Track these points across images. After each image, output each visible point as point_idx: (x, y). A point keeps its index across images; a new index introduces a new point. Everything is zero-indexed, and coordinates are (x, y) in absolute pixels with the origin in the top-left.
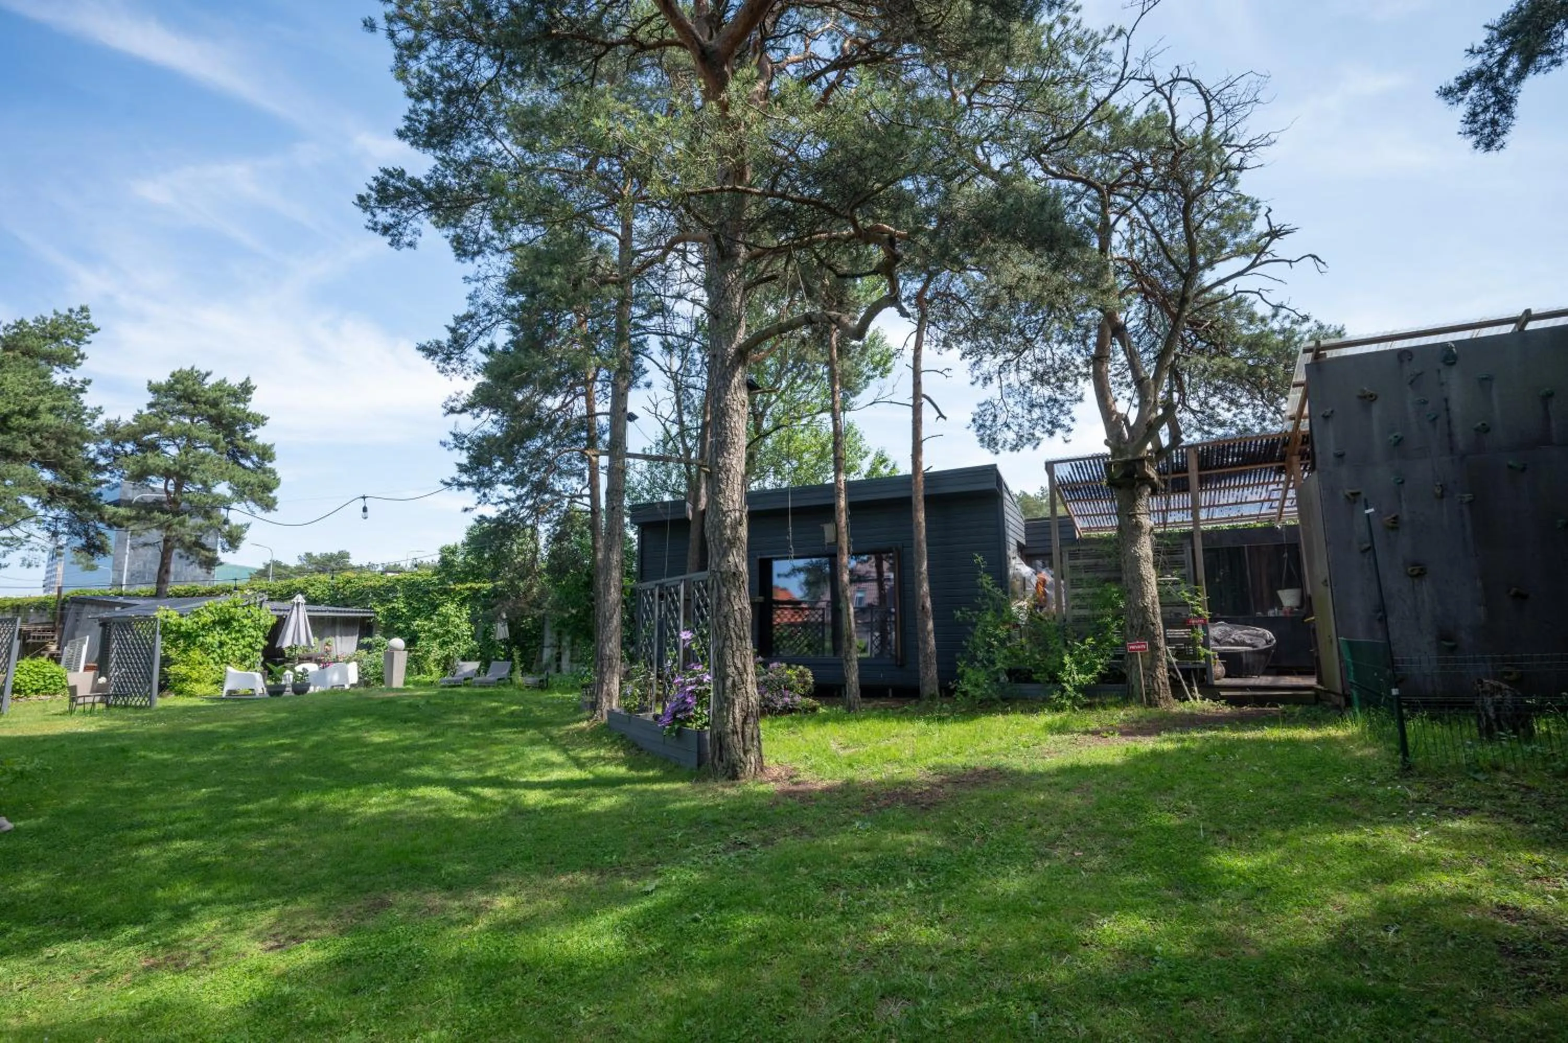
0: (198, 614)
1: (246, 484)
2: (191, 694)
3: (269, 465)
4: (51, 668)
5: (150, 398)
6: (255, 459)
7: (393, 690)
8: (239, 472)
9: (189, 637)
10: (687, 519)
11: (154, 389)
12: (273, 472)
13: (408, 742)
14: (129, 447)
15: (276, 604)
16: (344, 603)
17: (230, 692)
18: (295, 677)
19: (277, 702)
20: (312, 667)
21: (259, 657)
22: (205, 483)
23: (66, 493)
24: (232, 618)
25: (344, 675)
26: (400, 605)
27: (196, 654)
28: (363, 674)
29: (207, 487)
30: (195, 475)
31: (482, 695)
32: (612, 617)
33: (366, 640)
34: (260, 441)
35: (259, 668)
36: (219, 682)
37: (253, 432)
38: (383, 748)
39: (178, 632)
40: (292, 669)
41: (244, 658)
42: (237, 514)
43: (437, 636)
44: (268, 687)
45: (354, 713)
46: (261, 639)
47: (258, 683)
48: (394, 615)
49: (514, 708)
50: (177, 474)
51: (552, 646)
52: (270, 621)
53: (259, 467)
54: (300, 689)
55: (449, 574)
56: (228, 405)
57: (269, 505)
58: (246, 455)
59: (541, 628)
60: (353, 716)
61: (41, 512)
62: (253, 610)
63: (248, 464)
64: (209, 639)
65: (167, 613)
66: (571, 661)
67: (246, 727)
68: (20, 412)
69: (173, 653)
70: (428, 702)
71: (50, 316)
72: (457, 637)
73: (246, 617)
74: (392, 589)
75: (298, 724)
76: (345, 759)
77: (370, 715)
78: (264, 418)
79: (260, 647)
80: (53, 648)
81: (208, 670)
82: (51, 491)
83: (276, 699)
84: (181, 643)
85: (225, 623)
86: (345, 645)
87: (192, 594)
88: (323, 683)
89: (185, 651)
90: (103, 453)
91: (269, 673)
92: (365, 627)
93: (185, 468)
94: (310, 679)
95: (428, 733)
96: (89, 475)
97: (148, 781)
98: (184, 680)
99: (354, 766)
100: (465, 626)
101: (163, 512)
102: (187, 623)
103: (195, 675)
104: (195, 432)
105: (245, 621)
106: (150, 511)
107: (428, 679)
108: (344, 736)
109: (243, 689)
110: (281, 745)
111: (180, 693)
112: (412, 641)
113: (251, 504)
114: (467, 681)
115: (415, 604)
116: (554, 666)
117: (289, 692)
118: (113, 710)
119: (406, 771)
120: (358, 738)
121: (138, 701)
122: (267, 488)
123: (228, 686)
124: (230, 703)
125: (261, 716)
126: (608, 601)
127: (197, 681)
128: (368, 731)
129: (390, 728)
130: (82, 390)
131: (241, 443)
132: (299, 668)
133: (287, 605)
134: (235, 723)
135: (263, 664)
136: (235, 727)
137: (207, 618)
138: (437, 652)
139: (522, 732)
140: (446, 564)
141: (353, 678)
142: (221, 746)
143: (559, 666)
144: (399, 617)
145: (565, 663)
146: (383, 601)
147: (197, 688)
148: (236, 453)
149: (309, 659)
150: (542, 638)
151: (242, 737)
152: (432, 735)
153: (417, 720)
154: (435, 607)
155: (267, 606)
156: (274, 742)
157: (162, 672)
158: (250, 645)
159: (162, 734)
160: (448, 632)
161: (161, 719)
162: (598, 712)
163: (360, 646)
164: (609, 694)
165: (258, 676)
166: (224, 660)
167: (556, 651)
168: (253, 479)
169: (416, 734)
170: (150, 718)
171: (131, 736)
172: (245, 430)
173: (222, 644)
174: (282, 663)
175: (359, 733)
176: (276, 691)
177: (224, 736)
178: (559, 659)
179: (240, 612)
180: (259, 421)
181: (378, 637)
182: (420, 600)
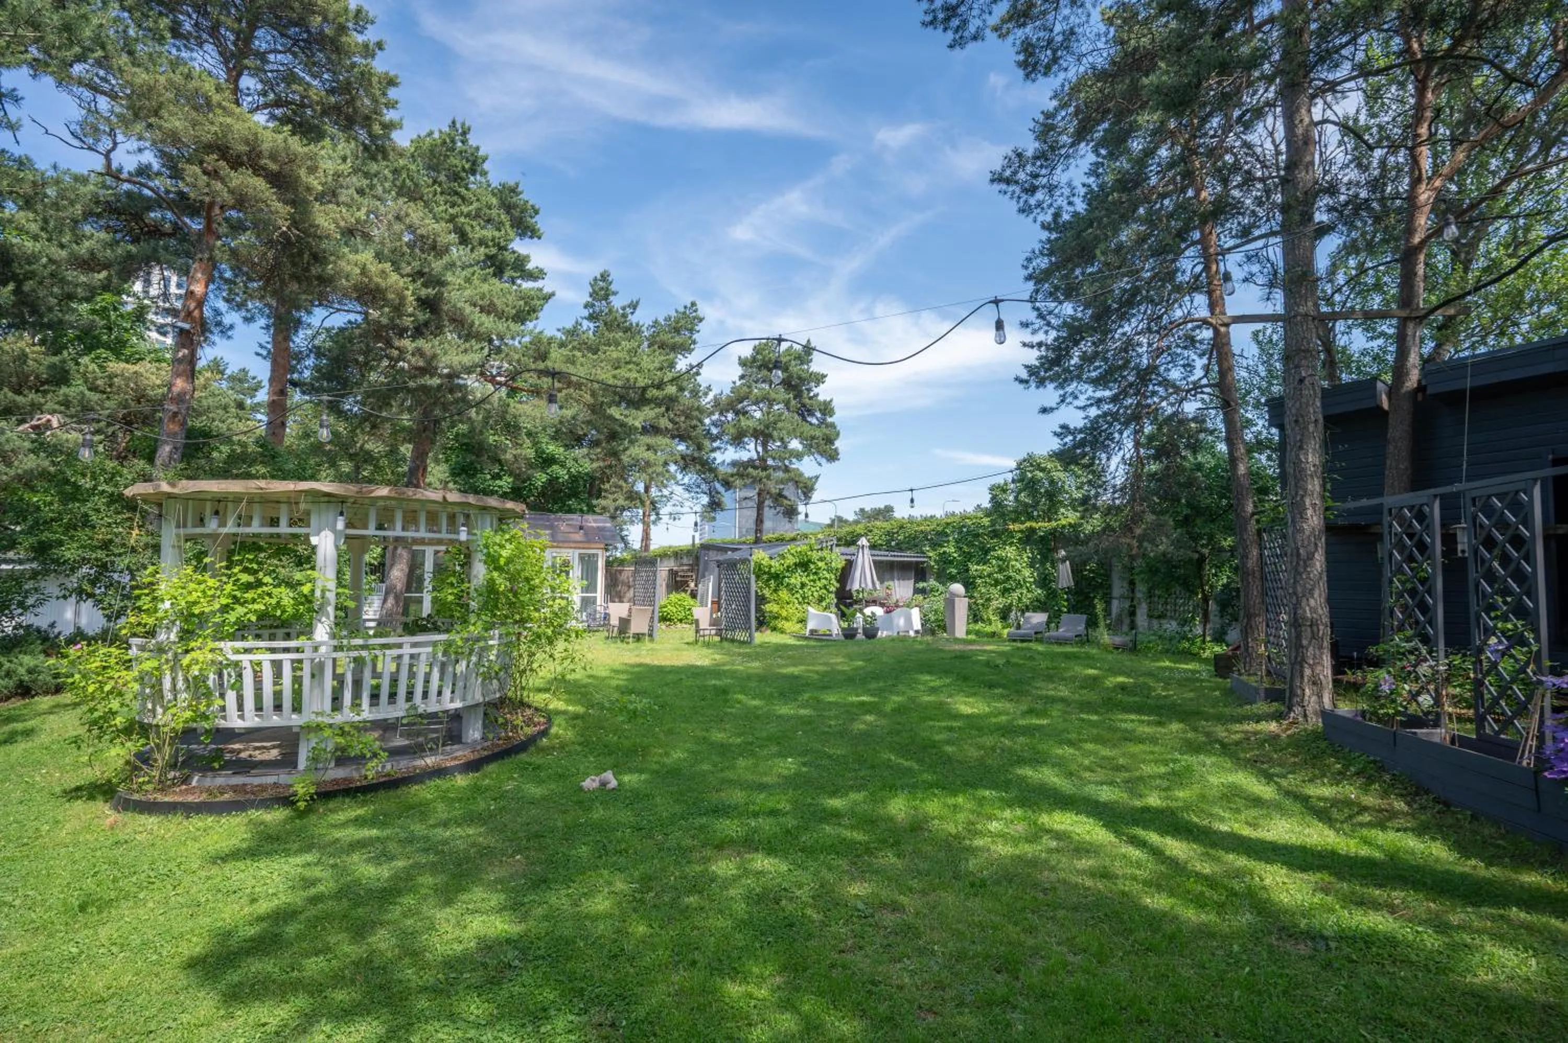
0: (783, 557)
1: (813, 438)
2: (782, 632)
3: (829, 420)
4: (689, 601)
5: (740, 371)
6: (818, 415)
7: (957, 640)
8: (806, 427)
9: (777, 577)
10: (1379, 408)
11: (743, 363)
12: (833, 426)
13: (1004, 718)
14: (730, 416)
15: (843, 549)
16: (899, 548)
17: (813, 632)
18: (865, 621)
19: (852, 647)
20: (879, 611)
21: (832, 599)
22: (782, 440)
23: (694, 459)
24: (810, 561)
25: (909, 620)
26: (950, 549)
27: (784, 594)
28: (925, 621)
29: (785, 445)
30: (775, 433)
31: (1067, 656)
32: (1311, 557)
33: (921, 585)
34: (821, 398)
35: (834, 609)
36: (803, 621)
37: (816, 390)
38: (974, 724)
39: (769, 573)
40: (861, 611)
41: (821, 599)
42: (807, 466)
43: (997, 583)
44: (843, 629)
45: (928, 667)
46: (834, 582)
47: (835, 625)
48: (945, 560)
49: (1121, 679)
50: (762, 433)
51: (1122, 597)
52: (839, 563)
53: (822, 422)
54: (870, 634)
55: (1003, 515)
56: (795, 368)
57: (832, 457)
58: (811, 414)
59: (1108, 576)
60: (930, 673)
61: (679, 476)
62: (825, 553)
63: (814, 421)
64: (793, 581)
65: (760, 556)
66: (1150, 617)
67: (824, 674)
68: (653, 385)
69: (767, 592)
70: (1008, 662)
71: (673, 314)
72: (1019, 585)
73: (821, 559)
74: (943, 534)
75: (876, 677)
76: (937, 738)
77: (946, 672)
78: (824, 376)
79: (832, 589)
80: (692, 585)
81: (792, 610)
82: (683, 457)
83: (849, 642)
84: (772, 583)
85: (804, 565)
86: (902, 589)
87: (781, 541)
88: (890, 628)
89: (775, 591)
90: (714, 424)
91: (842, 616)
92: (919, 572)
93: (767, 427)
94: (878, 624)
95: (1024, 708)
96: (707, 443)
97: (740, 735)
98: (776, 618)
99: (949, 749)
100: (1027, 573)
101: (755, 468)
102: (776, 565)
103: (784, 614)
104: (773, 395)
105: (820, 564)
106: (746, 468)
107: (989, 629)
108: (927, 699)
109: (823, 629)
110: (863, 704)
111: (774, 629)
112: (969, 585)
113: (819, 457)
114: (1038, 636)
115: (966, 549)
116: (1127, 621)
117: (860, 636)
118: (726, 644)
119: (1020, 771)
120: (941, 703)
121: (741, 636)
122: (830, 440)
123: (811, 625)
124: (812, 643)
125: (839, 662)
126: (1302, 530)
127: (786, 619)
128: (950, 696)
129: (974, 694)
130: (698, 374)
131: (807, 401)
132: (868, 611)
133: (852, 549)
134: (817, 668)
135: (837, 606)
136: (817, 672)
137: (790, 560)
138: (998, 602)
139: (1160, 724)
140: (997, 505)
141: (917, 625)
142: (806, 696)
143: (1133, 622)
144: (951, 562)
145: (1141, 618)
146: (934, 545)
147: (787, 626)
148: (805, 411)
149: (874, 602)
150: (1110, 587)
151: (825, 688)
152: (1031, 712)
153: (1004, 686)
154: (986, 552)
155: (837, 550)
156: (855, 699)
157: (758, 610)
158: (825, 587)
159: (758, 675)
160: (1009, 578)
161: (756, 656)
162: (1298, 710)
163: (917, 591)
164: (1315, 683)
165: (833, 617)
166: (805, 600)
167: (1127, 604)
168: (818, 433)
169: (1008, 706)
170: (748, 655)
171: (733, 674)
172: (809, 390)
173: (803, 585)
174: (851, 605)
175: (943, 698)
176: (849, 634)
177: (808, 685)
178: (1132, 613)
179: (815, 555)
180: (820, 379)
181: (932, 582)
182: (970, 545)
